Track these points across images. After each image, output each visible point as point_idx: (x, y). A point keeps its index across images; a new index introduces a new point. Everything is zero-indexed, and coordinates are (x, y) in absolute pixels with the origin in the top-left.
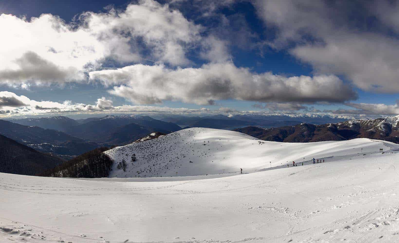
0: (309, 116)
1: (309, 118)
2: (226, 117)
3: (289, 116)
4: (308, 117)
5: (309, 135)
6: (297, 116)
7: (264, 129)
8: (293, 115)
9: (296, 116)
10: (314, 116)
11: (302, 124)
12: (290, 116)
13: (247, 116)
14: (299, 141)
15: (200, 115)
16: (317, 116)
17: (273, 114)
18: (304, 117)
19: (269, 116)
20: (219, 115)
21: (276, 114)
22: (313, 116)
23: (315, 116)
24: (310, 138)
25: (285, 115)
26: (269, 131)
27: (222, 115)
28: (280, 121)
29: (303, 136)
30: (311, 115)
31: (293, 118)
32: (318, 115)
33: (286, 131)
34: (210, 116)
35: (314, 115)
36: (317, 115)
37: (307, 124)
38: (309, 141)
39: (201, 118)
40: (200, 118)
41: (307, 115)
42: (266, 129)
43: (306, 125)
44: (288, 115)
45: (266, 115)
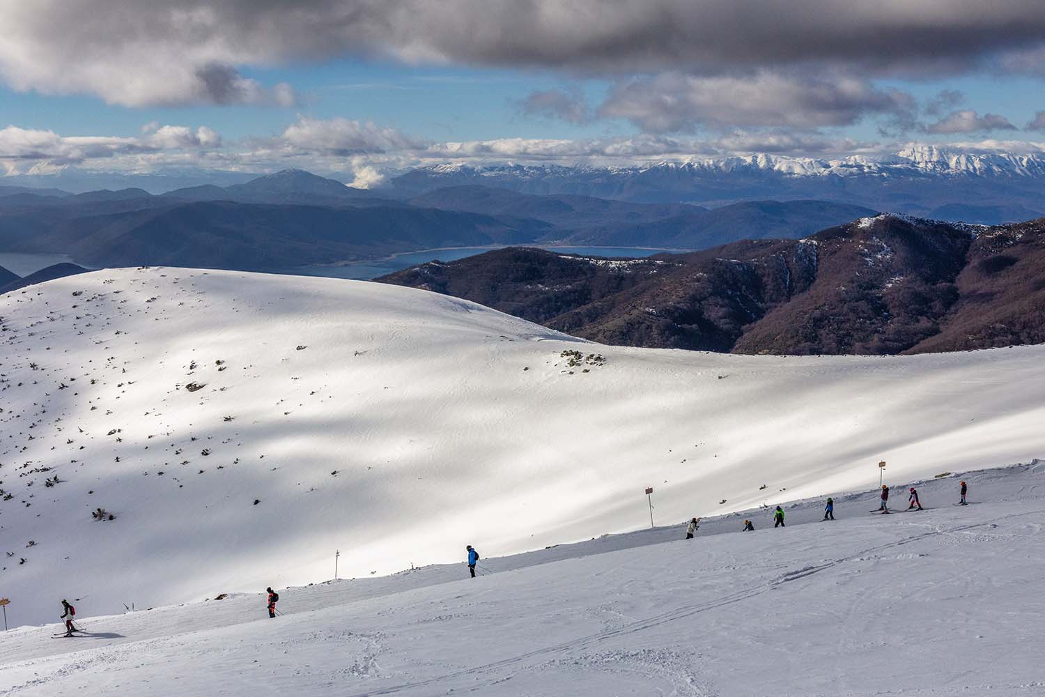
0: (922, 165)
1: (920, 174)
2: (336, 185)
3: (776, 168)
4: (911, 171)
5: (920, 305)
6: (834, 164)
7: (601, 262)
8: (807, 160)
9: (828, 166)
10: (958, 162)
11: (866, 223)
12: (781, 165)
13: (478, 174)
14: (848, 344)
15: (152, 178)
16: (977, 164)
17: (661, 160)
18: (880, 170)
19: (636, 170)
20: (282, 176)
21: (686, 159)
22: (952, 163)
23: (969, 159)
24: (924, 323)
25: (749, 160)
26: (633, 280)
27: (307, 176)
28: (710, 205)
29: (880, 309)
30: (935, 159)
31: (806, 180)
32: (992, 158)
33: (754, 280)
34: (223, 184)
35: (959, 152)
36: (978, 152)
37: (902, 222)
38: (916, 347)
39: (156, 198)
40: (149, 199)
41: (907, 161)
42: (613, 264)
43: (895, 229)
44: (769, 161)
45: (613, 166)
